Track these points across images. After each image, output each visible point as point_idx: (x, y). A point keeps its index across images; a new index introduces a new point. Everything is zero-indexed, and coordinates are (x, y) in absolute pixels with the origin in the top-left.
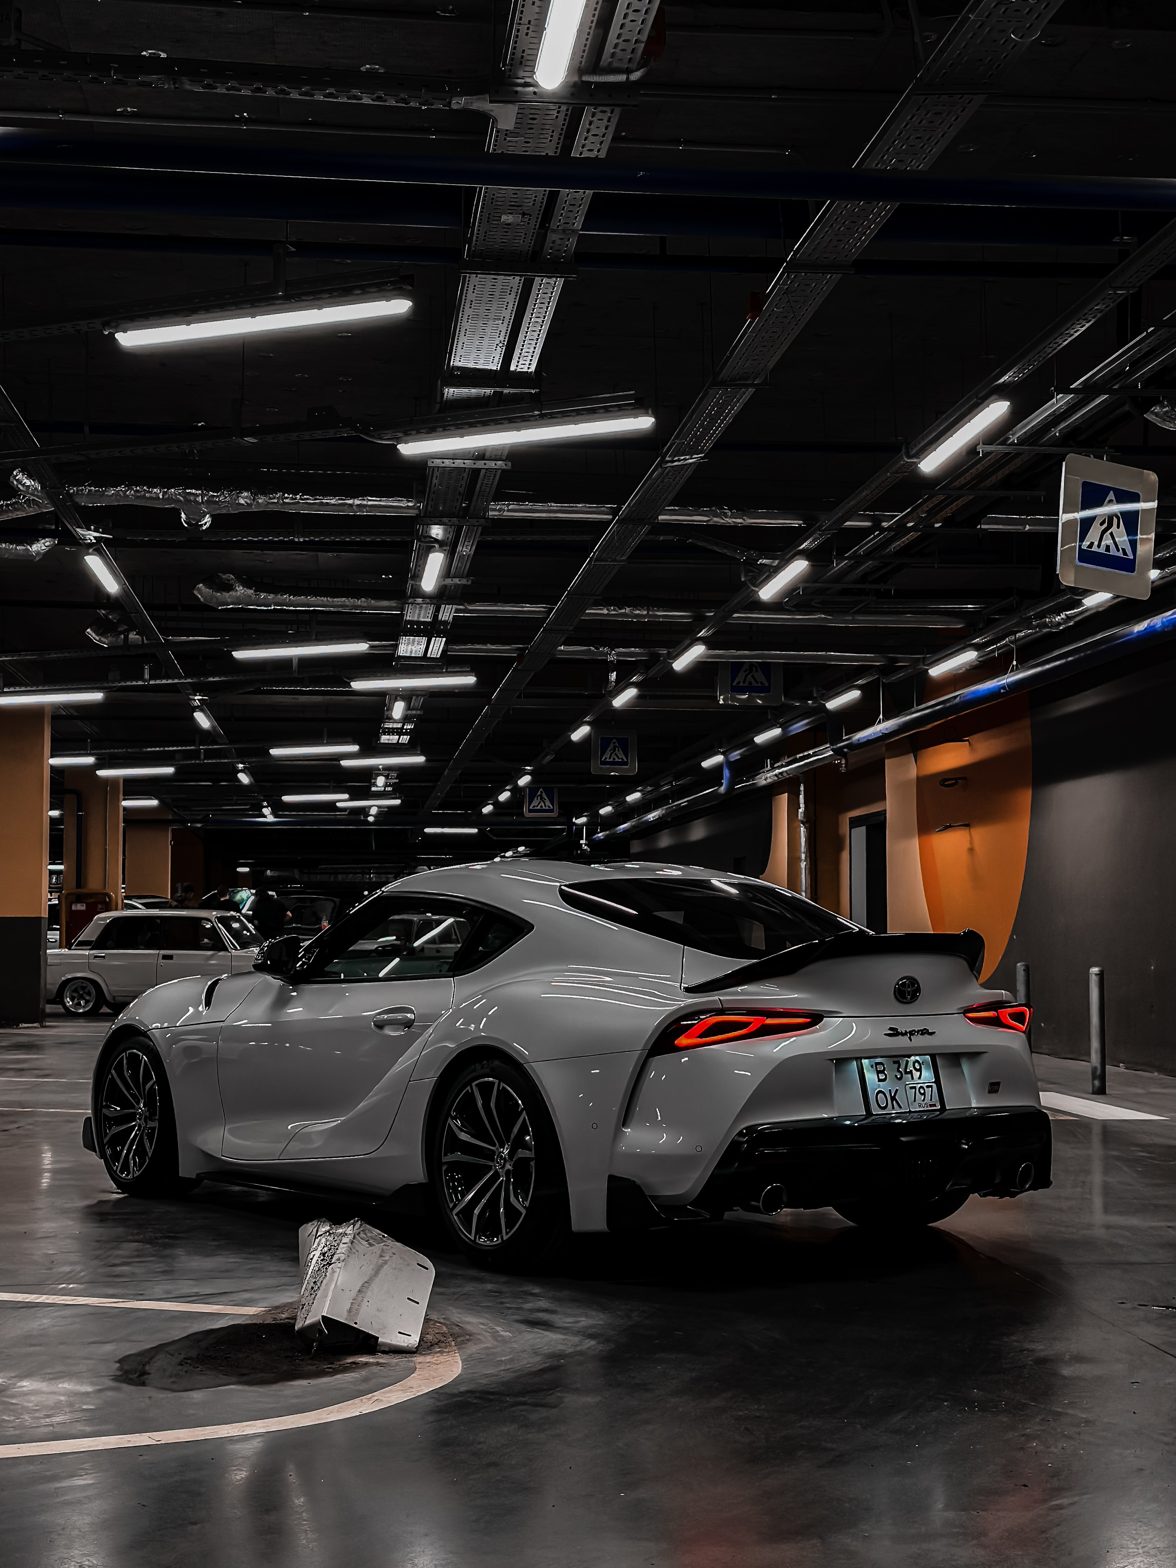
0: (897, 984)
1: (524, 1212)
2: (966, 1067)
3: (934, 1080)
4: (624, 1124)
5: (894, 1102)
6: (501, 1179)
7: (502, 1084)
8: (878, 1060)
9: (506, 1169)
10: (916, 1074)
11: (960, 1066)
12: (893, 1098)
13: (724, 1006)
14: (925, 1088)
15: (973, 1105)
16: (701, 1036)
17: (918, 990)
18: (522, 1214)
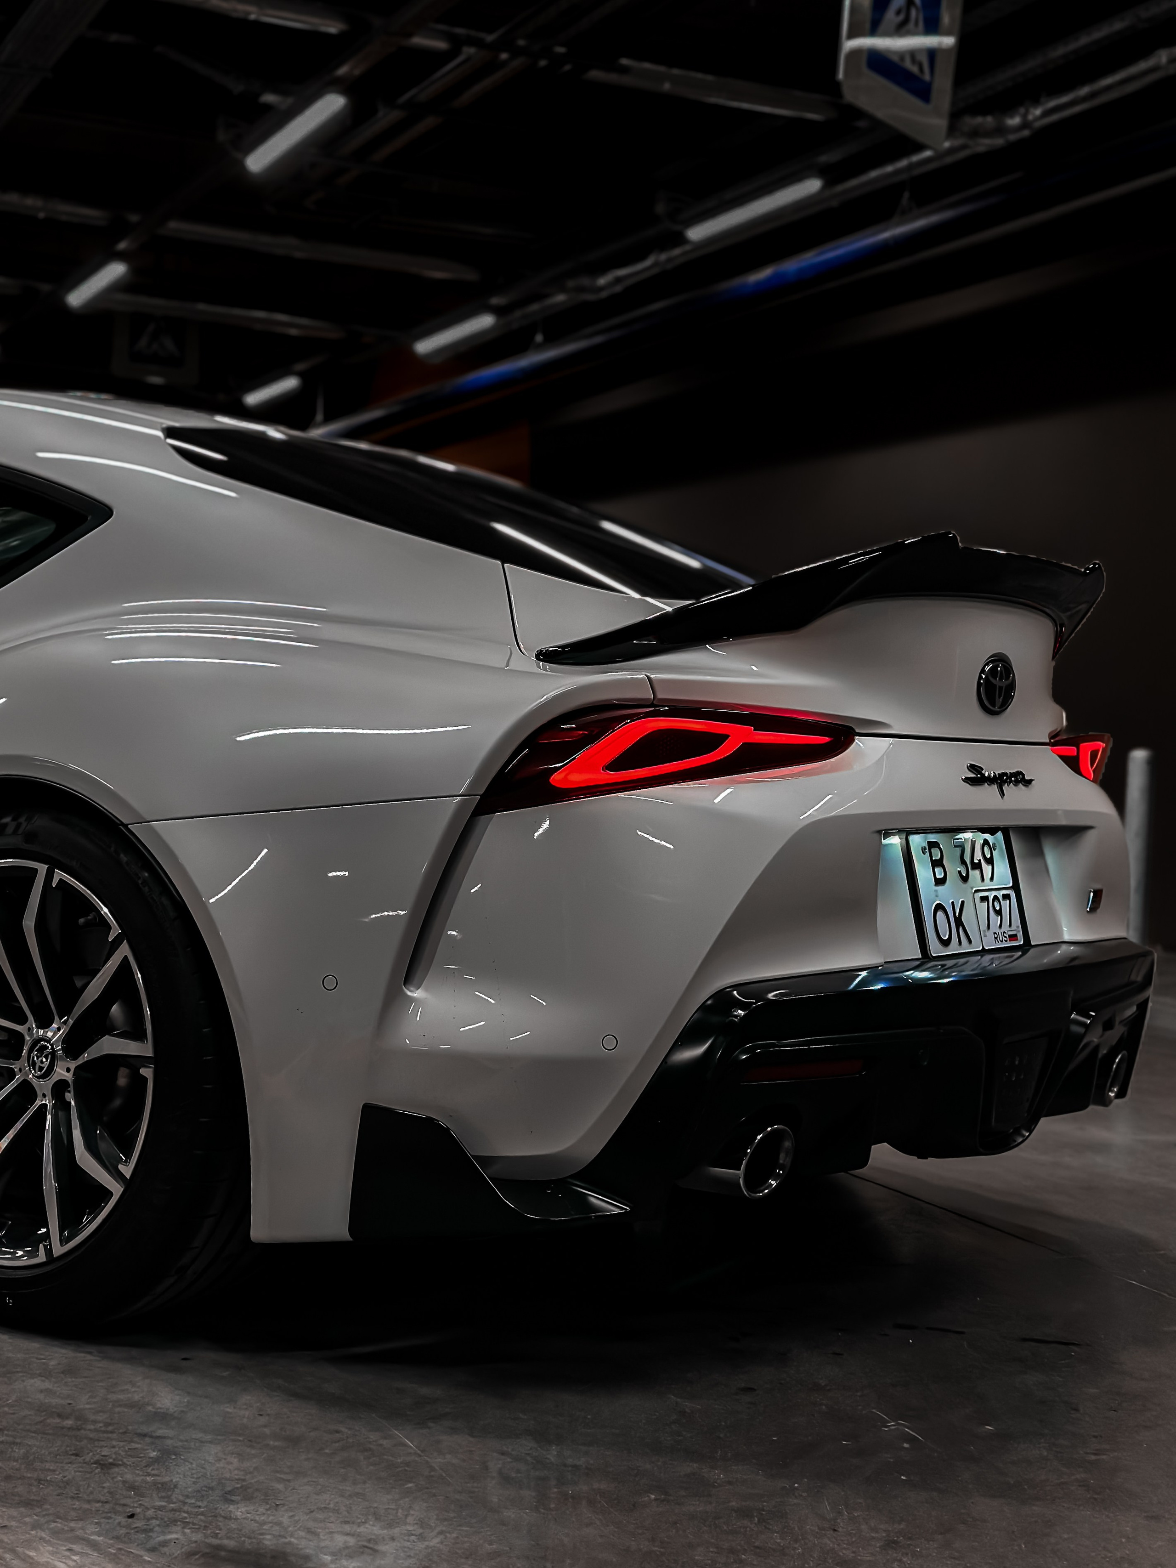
0: (983, 671)
1: (116, 1189)
2: (1051, 858)
3: (1011, 885)
4: (408, 980)
5: (961, 929)
6: (38, 1103)
7: (59, 875)
8: (932, 838)
9: (55, 1078)
10: (987, 869)
11: (1041, 854)
12: (959, 922)
13: (660, 696)
14: (1001, 898)
15: (1067, 937)
16: (614, 766)
17: (1012, 687)
18: (111, 1194)
